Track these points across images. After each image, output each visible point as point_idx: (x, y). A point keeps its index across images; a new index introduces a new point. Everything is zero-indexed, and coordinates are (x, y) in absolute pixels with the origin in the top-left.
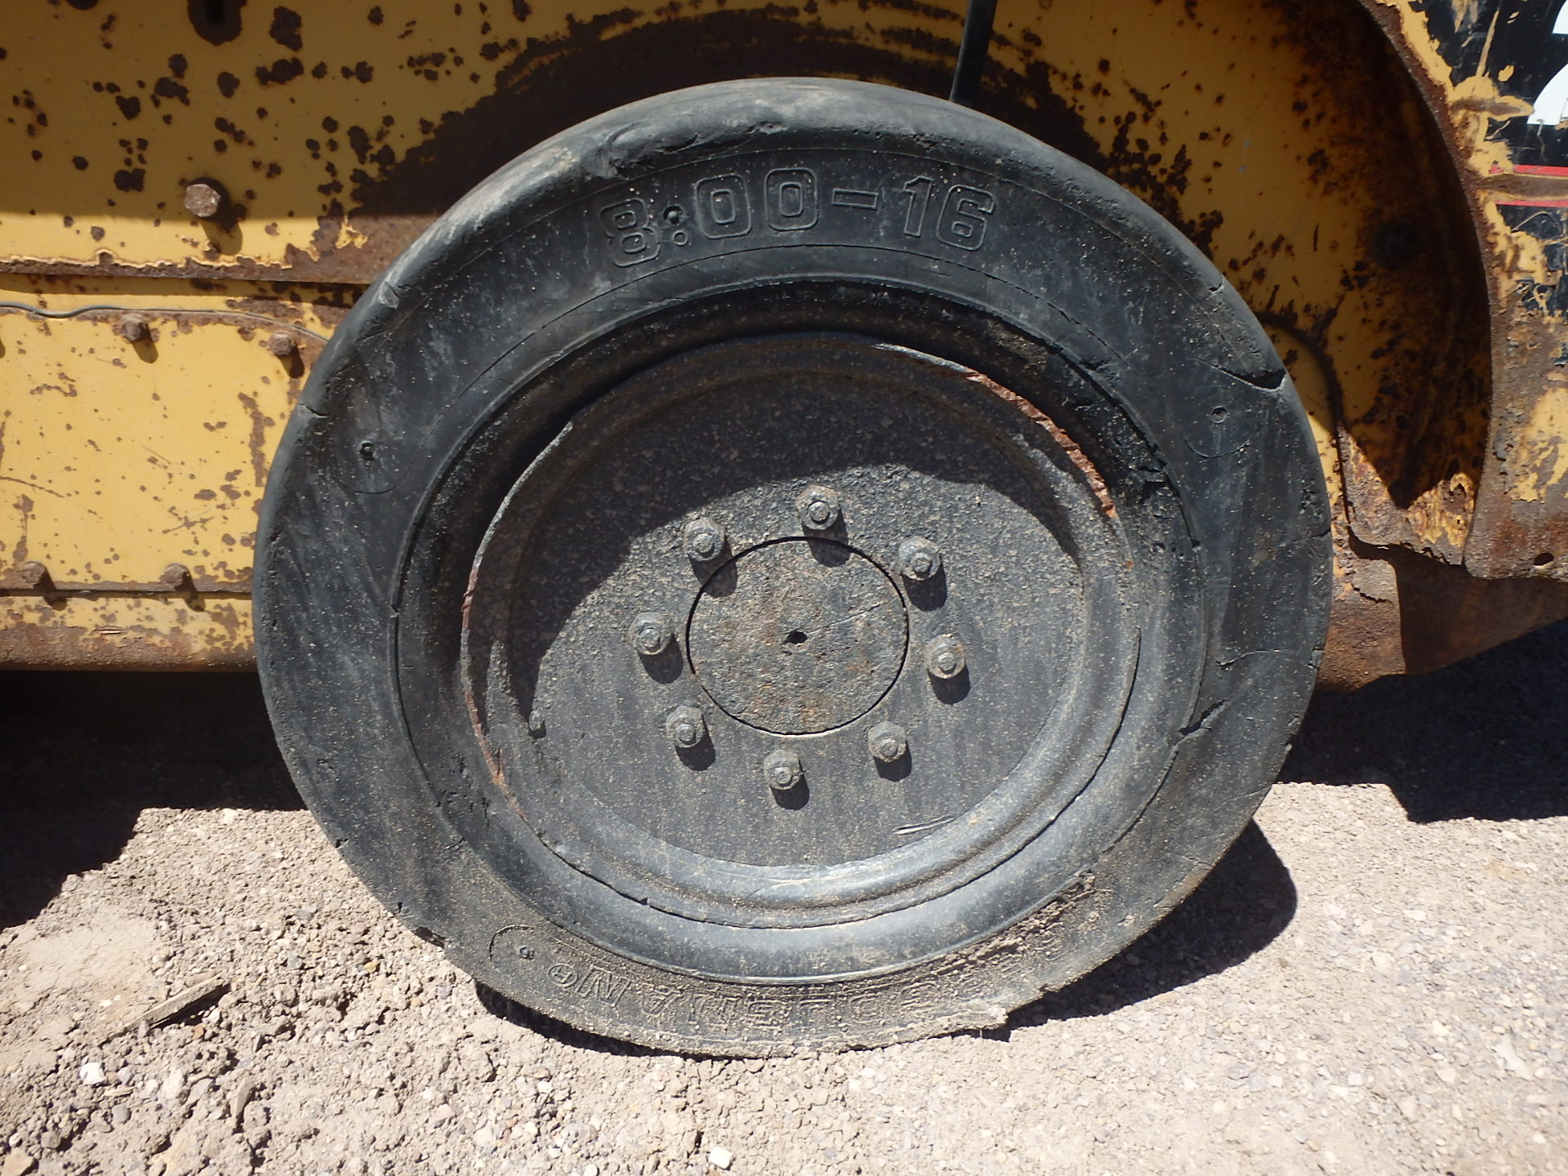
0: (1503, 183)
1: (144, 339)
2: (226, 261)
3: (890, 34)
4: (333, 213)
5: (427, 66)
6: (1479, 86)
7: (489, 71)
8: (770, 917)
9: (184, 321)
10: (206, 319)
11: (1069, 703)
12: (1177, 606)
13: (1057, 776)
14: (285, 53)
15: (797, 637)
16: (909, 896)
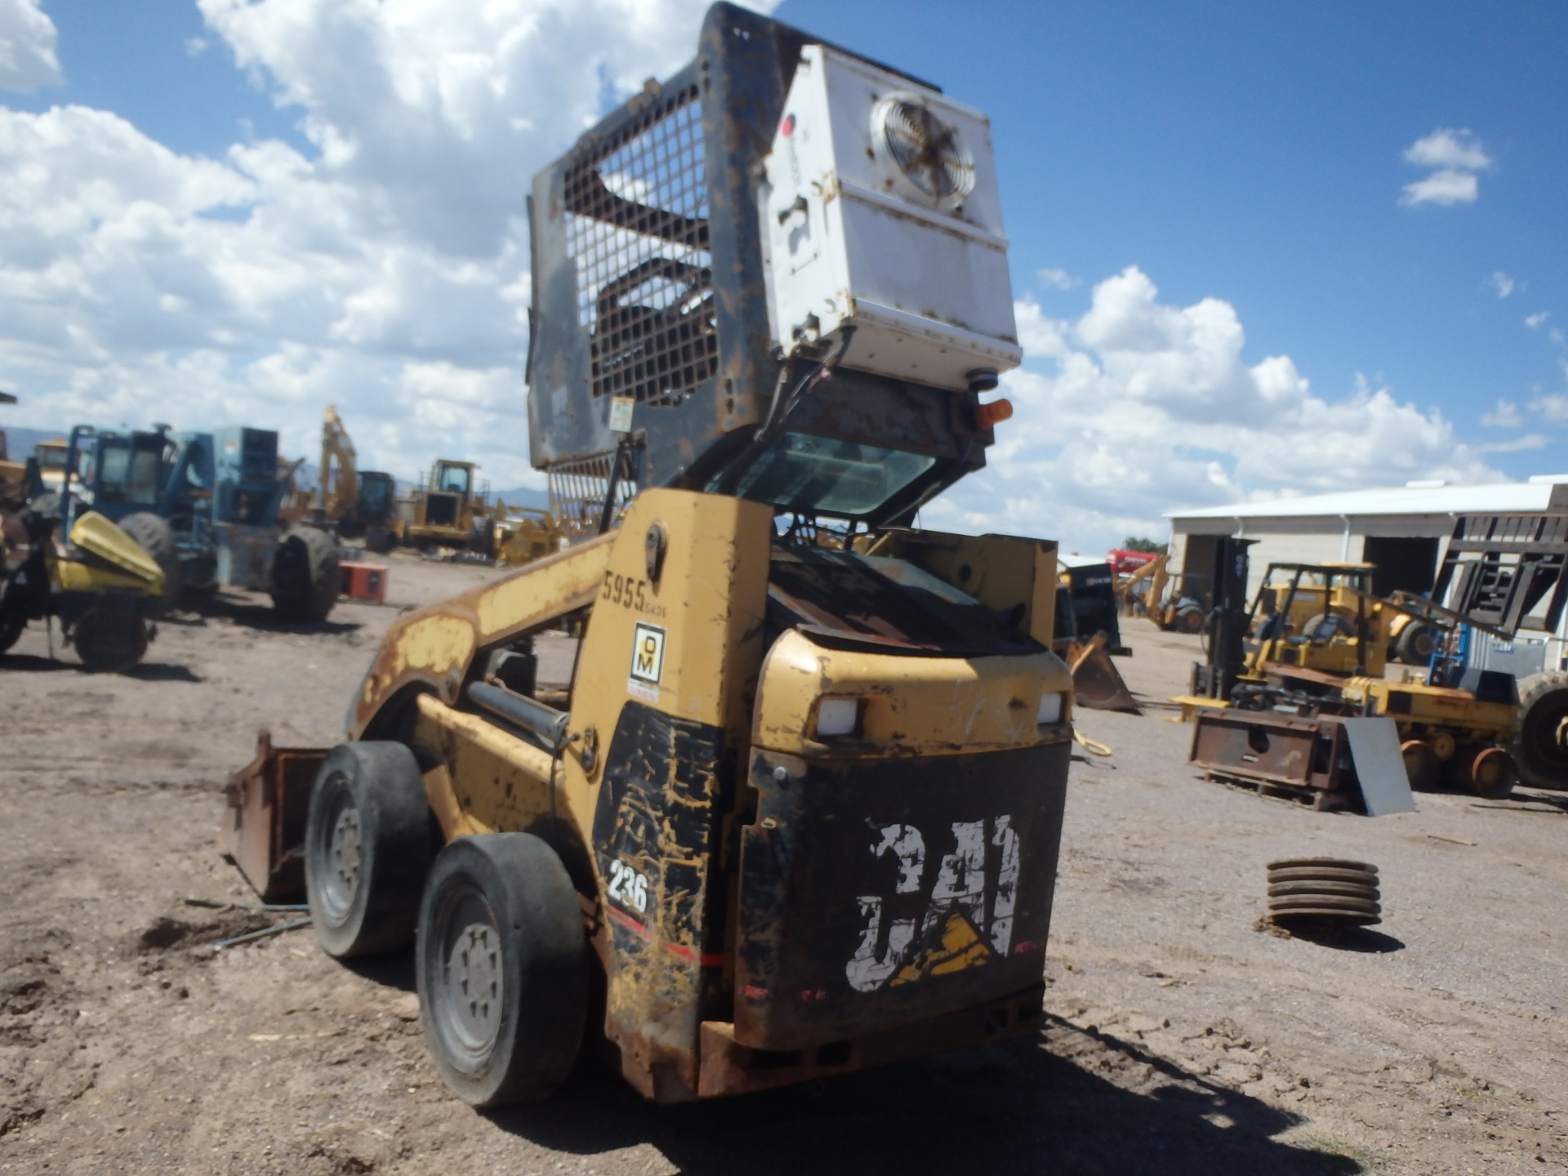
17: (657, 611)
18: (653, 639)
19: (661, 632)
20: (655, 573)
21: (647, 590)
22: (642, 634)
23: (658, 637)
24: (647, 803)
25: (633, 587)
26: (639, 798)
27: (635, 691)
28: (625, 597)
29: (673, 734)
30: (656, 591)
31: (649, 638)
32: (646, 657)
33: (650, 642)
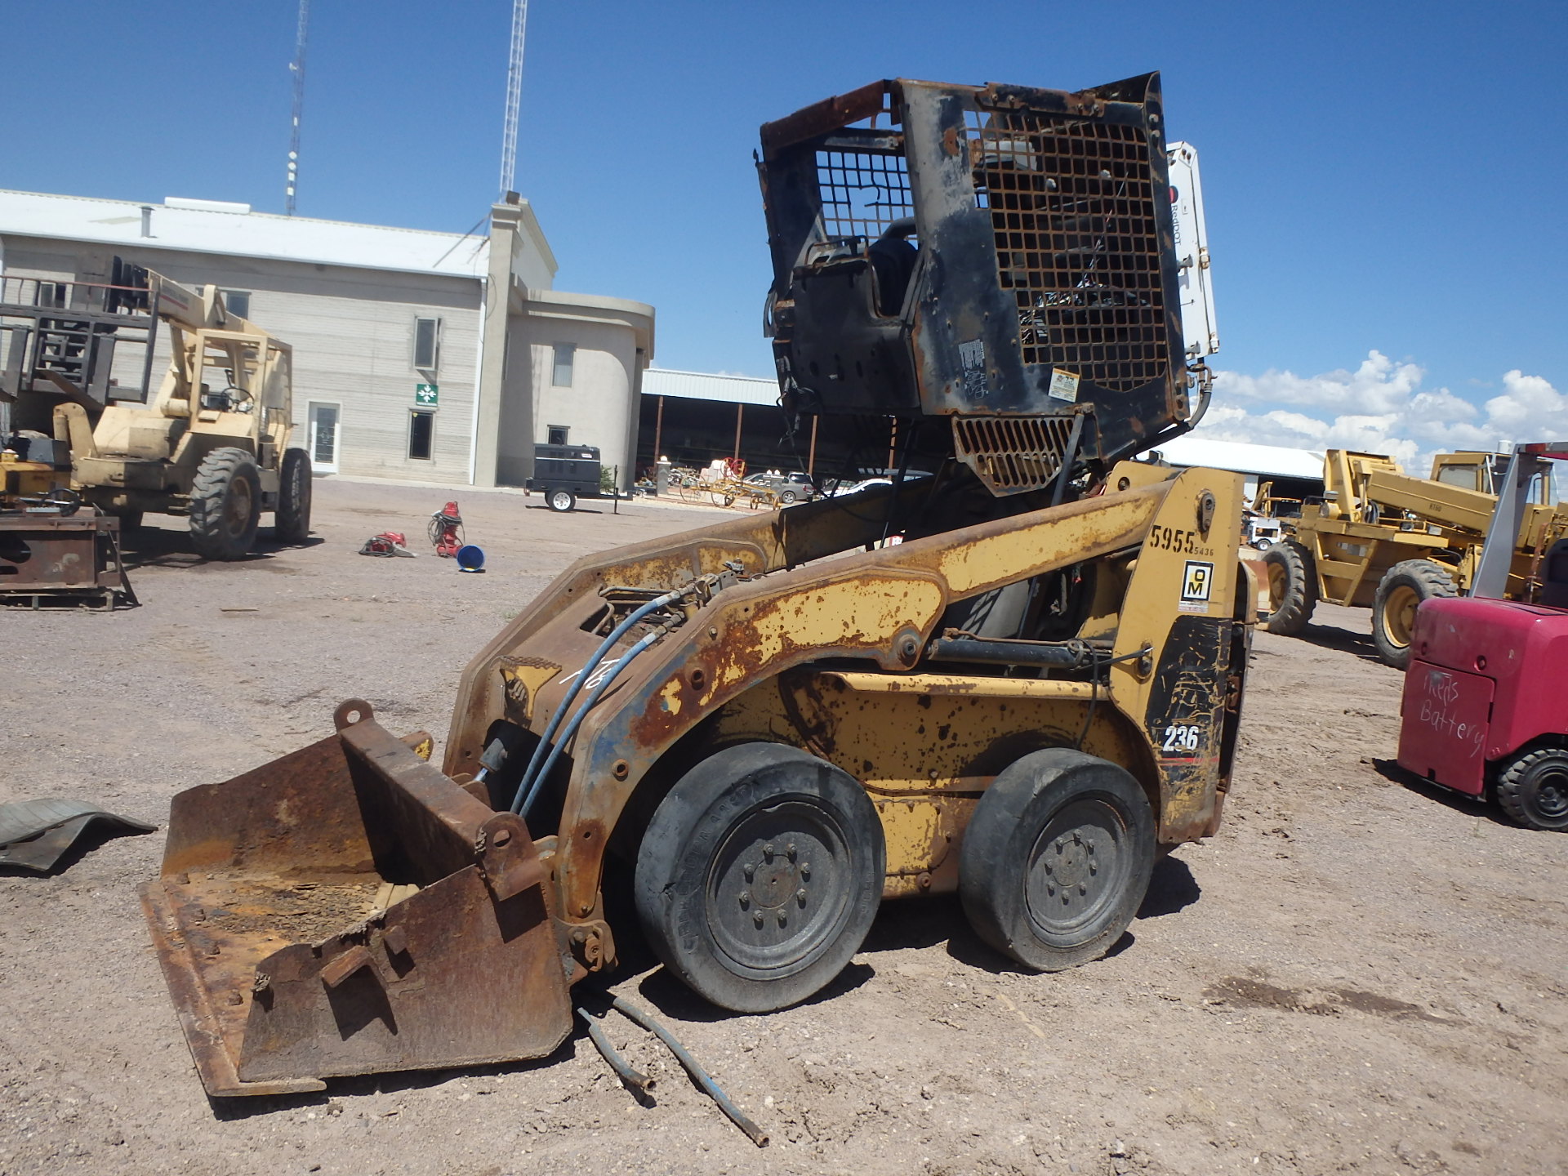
0: (1161, 762)
1: (911, 808)
2: (932, 787)
3: (1053, 734)
4: (953, 777)
5: (977, 744)
6: (1156, 745)
7: (987, 744)
8: (1064, 932)
9: (920, 802)
10: (925, 801)
11: (1112, 873)
12: (1135, 849)
13: (1113, 889)
14: (953, 742)
15: (1070, 863)
16: (1087, 924)
17: (1205, 552)
18: (1203, 571)
19: (1211, 566)
20: (1203, 529)
21: (1196, 539)
22: (1192, 569)
23: (1207, 570)
24: (1199, 679)
25: (1183, 537)
26: (1191, 678)
27: (1185, 608)
28: (1173, 543)
29: (1220, 629)
30: (1204, 539)
31: (1198, 571)
32: (1196, 584)
33: (1200, 574)
